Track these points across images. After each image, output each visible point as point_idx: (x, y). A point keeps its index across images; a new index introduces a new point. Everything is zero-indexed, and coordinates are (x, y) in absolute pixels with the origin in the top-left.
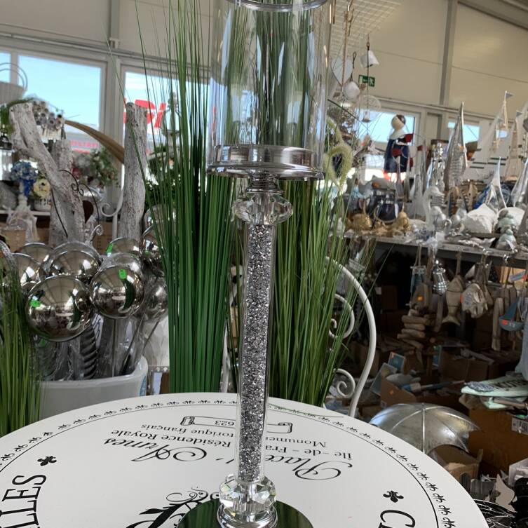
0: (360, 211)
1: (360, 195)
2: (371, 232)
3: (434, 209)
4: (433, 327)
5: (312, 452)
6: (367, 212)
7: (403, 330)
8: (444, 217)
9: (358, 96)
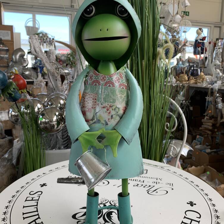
0: (183, 73)
1: (182, 66)
2: (187, 82)
3: (216, 71)
4: (216, 124)
5: (156, 183)
6: (186, 73)
7: (202, 126)
8: (221, 74)
9: (181, 21)
